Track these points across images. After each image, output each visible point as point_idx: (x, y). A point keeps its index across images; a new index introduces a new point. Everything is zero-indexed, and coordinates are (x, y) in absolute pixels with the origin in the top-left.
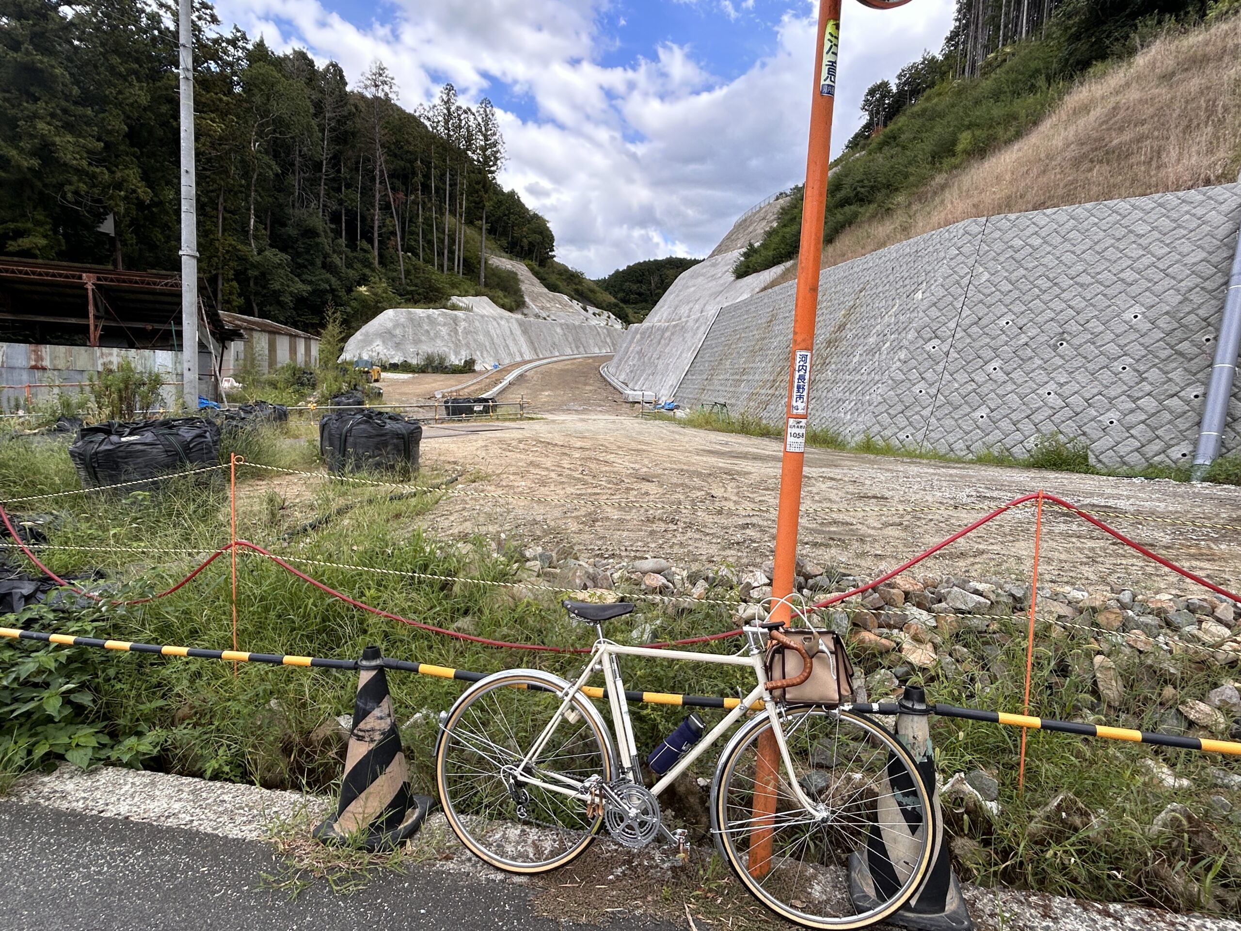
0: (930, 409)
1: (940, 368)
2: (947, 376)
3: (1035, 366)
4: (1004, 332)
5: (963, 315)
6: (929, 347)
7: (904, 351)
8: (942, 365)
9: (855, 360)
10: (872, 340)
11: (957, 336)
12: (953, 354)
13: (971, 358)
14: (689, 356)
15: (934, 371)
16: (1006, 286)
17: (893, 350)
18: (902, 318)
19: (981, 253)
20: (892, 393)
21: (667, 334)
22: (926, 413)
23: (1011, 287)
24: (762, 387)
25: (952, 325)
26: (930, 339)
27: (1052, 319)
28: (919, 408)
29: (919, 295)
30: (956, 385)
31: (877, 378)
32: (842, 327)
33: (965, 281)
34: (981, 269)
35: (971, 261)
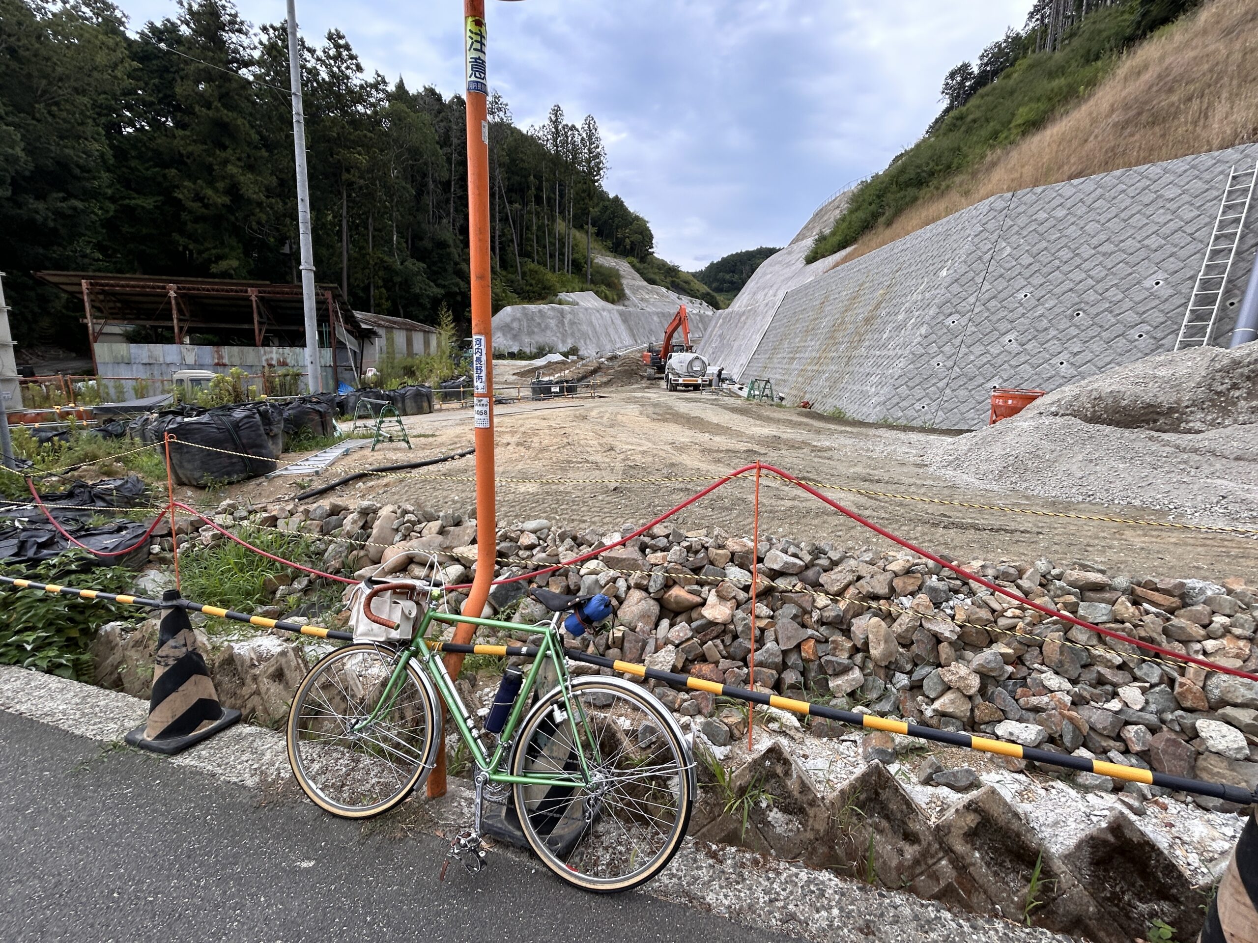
0: (945, 381)
1: (957, 342)
2: (964, 349)
3: (1050, 336)
4: (1022, 305)
5: (984, 290)
6: (948, 322)
7: (925, 326)
8: (960, 338)
9: (885, 336)
10: (900, 317)
11: (976, 310)
12: (971, 328)
13: (988, 330)
14: (759, 338)
15: (953, 345)
16: (1026, 260)
17: (916, 326)
18: (927, 295)
19: (1004, 228)
20: (911, 366)
21: (744, 318)
22: (941, 384)
23: (1031, 260)
24: (809, 364)
25: (972, 299)
26: (950, 314)
27: (1071, 290)
28: (935, 381)
29: (944, 273)
30: (972, 358)
31: (900, 352)
32: (877, 306)
33: (988, 256)
34: (1004, 244)
35: (995, 236)
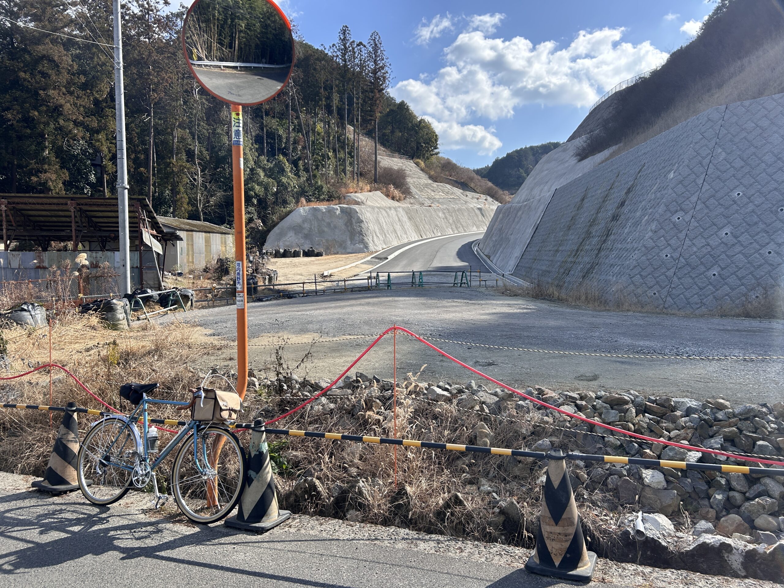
0: (673, 270)
1: (682, 236)
2: (688, 242)
3: (759, 230)
4: (735, 203)
5: (704, 190)
6: (675, 218)
7: (655, 222)
8: (684, 232)
9: (626, 231)
10: (638, 214)
11: (698, 208)
12: (694, 223)
13: (708, 225)
14: (530, 231)
15: (678, 238)
16: (738, 163)
17: (648, 222)
18: (659, 195)
19: (720, 136)
20: (644, 258)
22: (670, 273)
23: (742, 163)
24: (569, 256)
25: (694, 199)
26: (676, 211)
27: (776, 189)
28: (664, 270)
29: (671, 175)
30: (695, 249)
31: (636, 246)
32: (622, 204)
33: (707, 161)
34: (720, 150)
35: (713, 143)
